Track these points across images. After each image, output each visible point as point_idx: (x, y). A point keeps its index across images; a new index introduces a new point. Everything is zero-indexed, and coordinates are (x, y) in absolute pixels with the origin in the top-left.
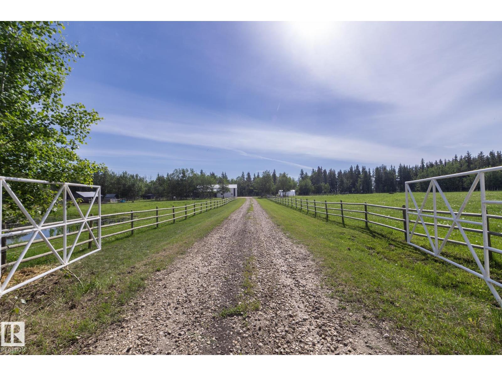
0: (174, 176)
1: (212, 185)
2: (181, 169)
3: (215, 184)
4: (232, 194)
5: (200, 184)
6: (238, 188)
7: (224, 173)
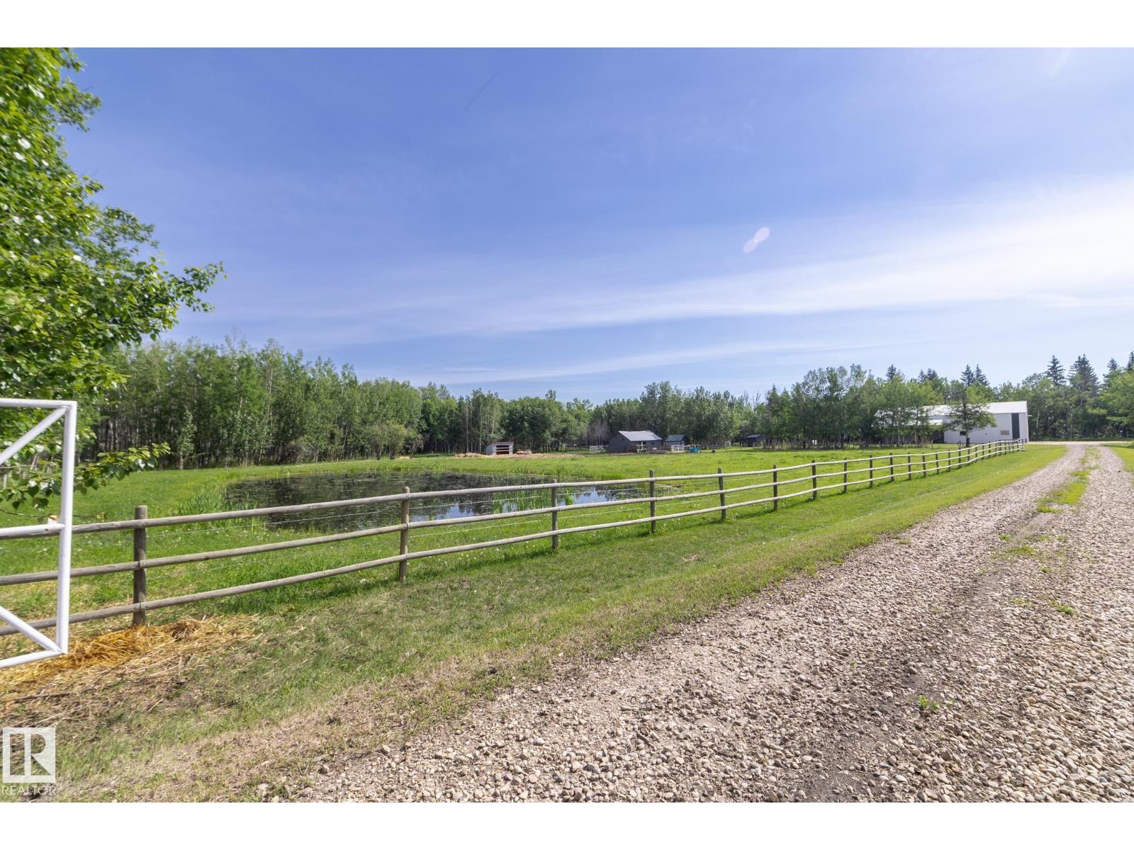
0: (808, 389)
1: (925, 408)
2: (824, 370)
3: (933, 402)
4: (1005, 433)
5: (884, 407)
6: (1030, 412)
7: (973, 370)
